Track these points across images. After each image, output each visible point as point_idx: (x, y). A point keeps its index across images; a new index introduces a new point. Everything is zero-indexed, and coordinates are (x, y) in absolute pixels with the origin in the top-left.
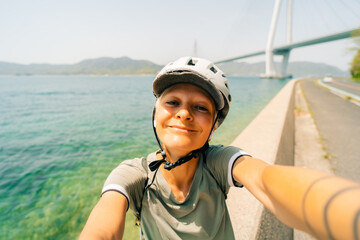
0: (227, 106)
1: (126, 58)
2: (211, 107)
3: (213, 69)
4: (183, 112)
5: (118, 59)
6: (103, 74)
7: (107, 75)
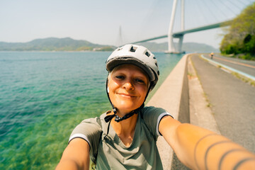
0: (157, 79)
1: (69, 38)
2: (146, 80)
3: (147, 54)
4: (128, 85)
5: (62, 39)
6: (51, 50)
7: (54, 51)
